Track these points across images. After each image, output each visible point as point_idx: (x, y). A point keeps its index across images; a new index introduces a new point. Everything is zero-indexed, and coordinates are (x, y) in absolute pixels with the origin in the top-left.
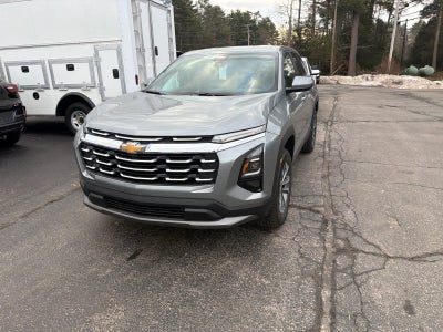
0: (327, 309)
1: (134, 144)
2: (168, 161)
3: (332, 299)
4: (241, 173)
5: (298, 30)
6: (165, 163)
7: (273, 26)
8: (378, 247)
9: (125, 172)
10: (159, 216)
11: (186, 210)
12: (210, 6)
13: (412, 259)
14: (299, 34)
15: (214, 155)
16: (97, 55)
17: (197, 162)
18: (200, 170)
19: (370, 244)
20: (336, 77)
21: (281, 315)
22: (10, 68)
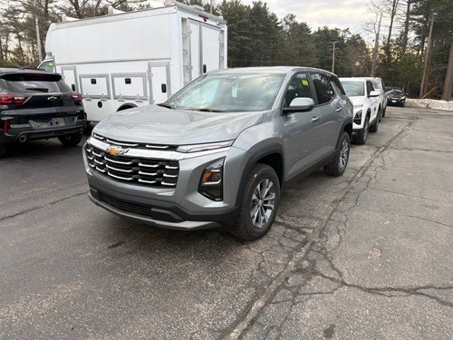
0: (249, 318)
1: (115, 147)
2: (140, 164)
3: (261, 311)
4: (201, 182)
5: (387, 48)
6: (138, 166)
7: (363, 44)
8: (340, 274)
9: (112, 172)
10: (134, 213)
11: (153, 209)
12: (296, 24)
13: (369, 290)
14: (388, 53)
15: (176, 163)
16: (149, 71)
17: (162, 167)
18: (165, 175)
19: (335, 269)
20: (427, 101)
21: (204, 314)
22: (82, 79)
